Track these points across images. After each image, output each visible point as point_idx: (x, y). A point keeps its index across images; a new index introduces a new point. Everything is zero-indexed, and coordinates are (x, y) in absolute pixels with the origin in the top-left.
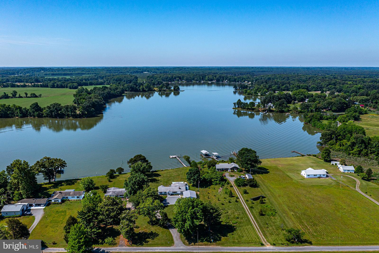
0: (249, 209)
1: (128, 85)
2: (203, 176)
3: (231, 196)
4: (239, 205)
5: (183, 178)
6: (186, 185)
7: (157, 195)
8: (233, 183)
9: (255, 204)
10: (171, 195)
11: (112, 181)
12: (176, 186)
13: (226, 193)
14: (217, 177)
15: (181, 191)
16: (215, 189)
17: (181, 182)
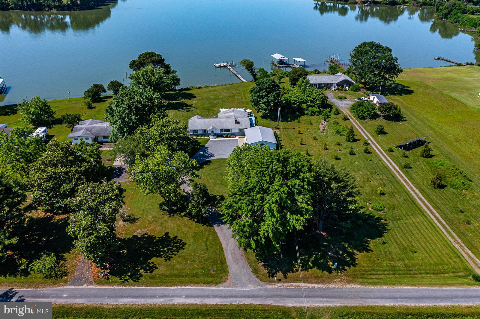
0: (401, 170)
2: (284, 96)
3: (351, 140)
4: (375, 161)
5: (243, 102)
6: (250, 115)
7: (186, 138)
8: (346, 112)
9: (411, 158)
10: (219, 136)
11: (94, 108)
12: (228, 117)
13: (338, 132)
14: (314, 99)
15: (241, 127)
16: (311, 124)
17: (238, 109)
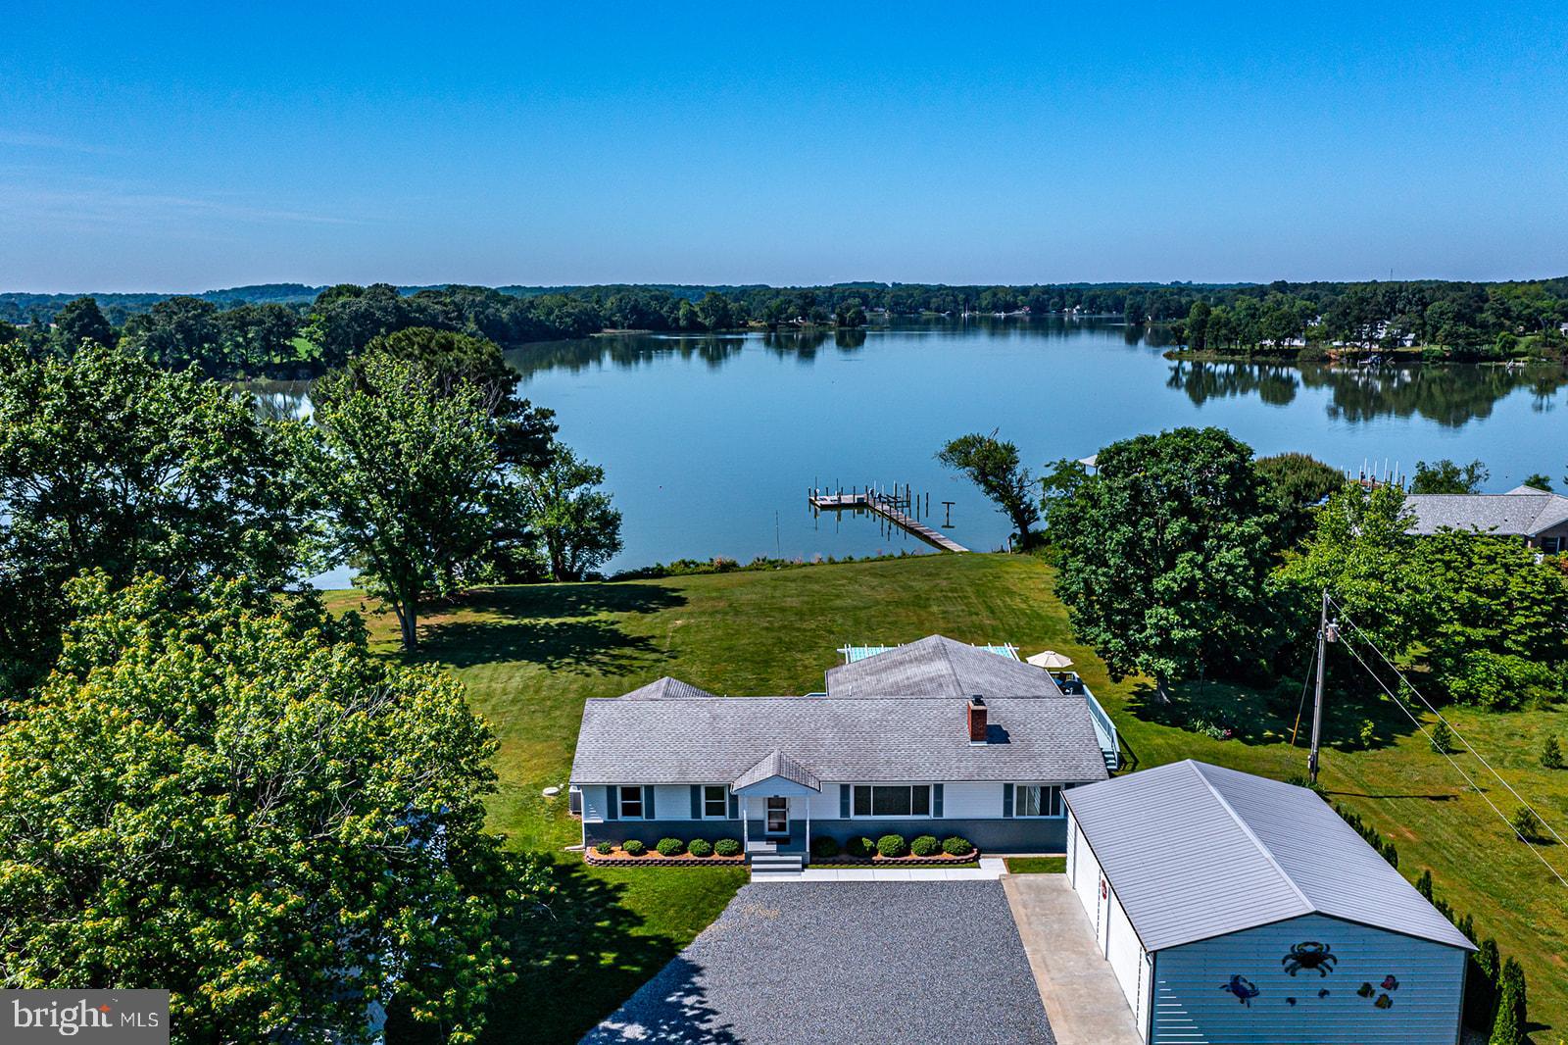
1: (621, 300)
10: (829, 847)
15: (1031, 773)
